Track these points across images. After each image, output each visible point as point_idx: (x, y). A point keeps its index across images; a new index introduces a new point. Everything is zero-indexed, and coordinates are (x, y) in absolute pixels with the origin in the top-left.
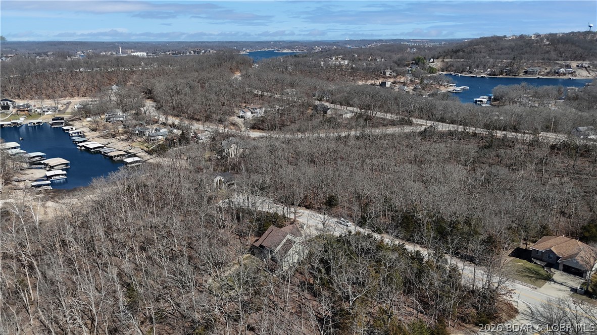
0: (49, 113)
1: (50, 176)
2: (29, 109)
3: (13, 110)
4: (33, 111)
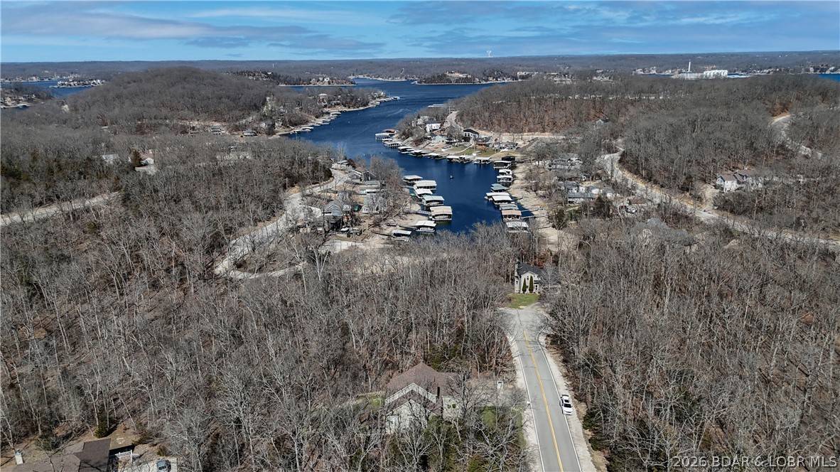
0: (506, 150)
1: (419, 227)
2: (487, 143)
3: (472, 143)
4: (490, 146)
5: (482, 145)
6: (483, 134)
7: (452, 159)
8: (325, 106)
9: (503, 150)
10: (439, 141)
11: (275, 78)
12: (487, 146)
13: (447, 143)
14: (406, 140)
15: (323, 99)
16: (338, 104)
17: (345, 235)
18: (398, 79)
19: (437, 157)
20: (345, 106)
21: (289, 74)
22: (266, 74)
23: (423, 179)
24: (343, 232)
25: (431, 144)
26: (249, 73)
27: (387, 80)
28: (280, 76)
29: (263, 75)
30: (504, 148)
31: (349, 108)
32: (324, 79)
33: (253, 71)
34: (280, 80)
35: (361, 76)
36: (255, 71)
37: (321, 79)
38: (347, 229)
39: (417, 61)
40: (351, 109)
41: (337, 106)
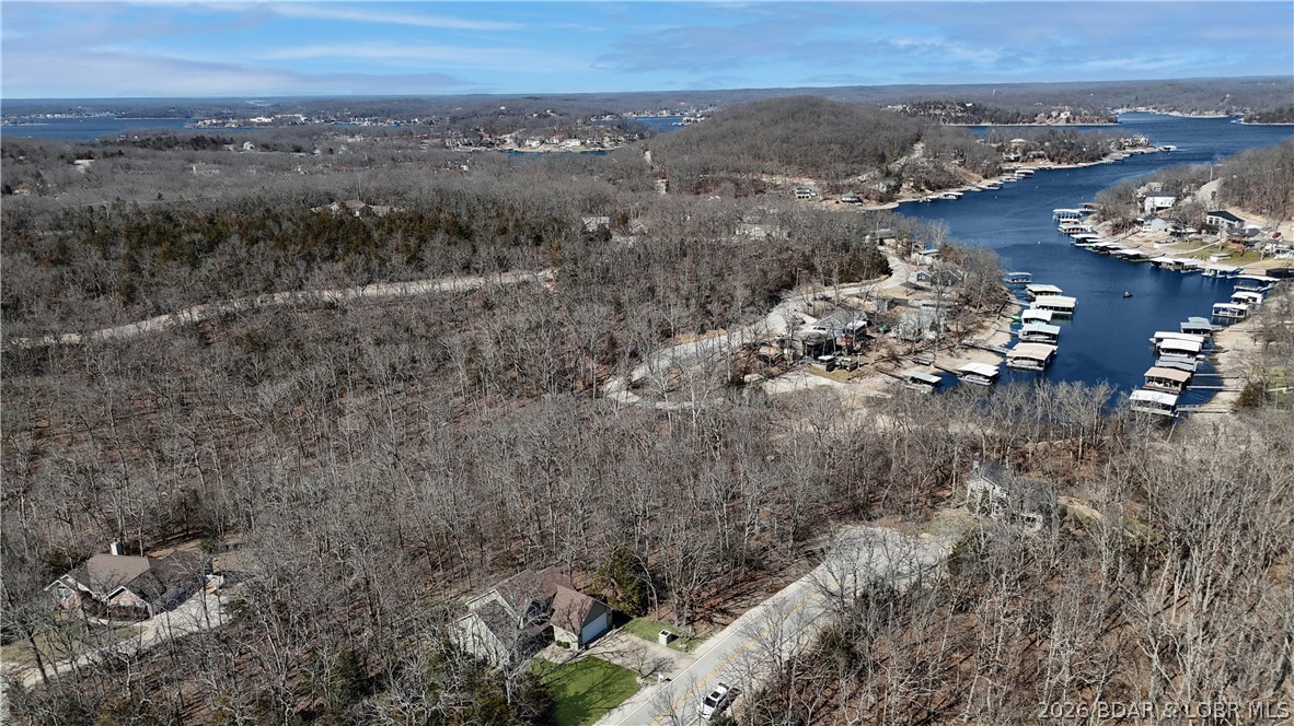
0: (1286, 256)
1: (966, 373)
2: (1251, 239)
3: (1222, 237)
4: (1257, 245)
5: (1239, 242)
6: (1253, 222)
7: (1160, 263)
8: (1017, 160)
9: (1281, 256)
10: (1158, 228)
11: (977, 112)
12: (1251, 245)
13: (1172, 234)
14: (1103, 224)
15: (1016, 149)
16: (1040, 157)
17: (823, 367)
18: (1209, 115)
19: (1137, 256)
20: (1052, 160)
21: (1000, 106)
22: (963, 105)
23: (1063, 294)
24: (822, 361)
25: (1141, 234)
26: (937, 105)
27: (1187, 115)
28: (985, 109)
29: (958, 107)
30: (1284, 252)
31: (1059, 163)
32: (1059, 115)
33: (943, 101)
34: (984, 117)
35: (1142, 109)
36: (947, 102)
37: (1054, 114)
38: (829, 357)
39: (1272, 82)
40: (1064, 166)
41: (1036, 160)
